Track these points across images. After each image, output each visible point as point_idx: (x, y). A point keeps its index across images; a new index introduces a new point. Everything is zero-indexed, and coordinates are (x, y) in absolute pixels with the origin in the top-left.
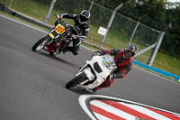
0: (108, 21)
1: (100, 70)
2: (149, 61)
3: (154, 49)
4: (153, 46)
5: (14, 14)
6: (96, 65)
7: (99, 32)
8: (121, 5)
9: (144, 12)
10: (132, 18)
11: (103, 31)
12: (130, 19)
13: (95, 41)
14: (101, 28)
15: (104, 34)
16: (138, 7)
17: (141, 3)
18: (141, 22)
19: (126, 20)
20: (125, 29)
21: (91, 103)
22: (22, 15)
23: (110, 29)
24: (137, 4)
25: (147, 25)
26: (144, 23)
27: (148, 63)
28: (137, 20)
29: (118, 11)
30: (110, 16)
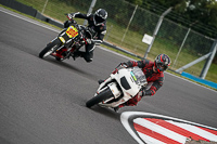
0: (154, 27)
1: (127, 87)
2: (202, 73)
3: (207, 60)
4: (206, 56)
5: (47, 20)
6: (123, 79)
7: (144, 40)
8: (169, 10)
9: (196, 18)
10: (183, 24)
11: (148, 39)
12: (180, 25)
13: (139, 50)
14: (146, 36)
15: (149, 43)
16: (190, 11)
17: (193, 7)
18: (192, 28)
19: (175, 27)
20: (174, 37)
21: (135, 121)
22: (57, 21)
23: (157, 36)
24: (188, 8)
25: (200, 32)
26: (196, 30)
27: (201, 76)
28: (188, 26)
29: (166, 17)
30: (157, 22)
